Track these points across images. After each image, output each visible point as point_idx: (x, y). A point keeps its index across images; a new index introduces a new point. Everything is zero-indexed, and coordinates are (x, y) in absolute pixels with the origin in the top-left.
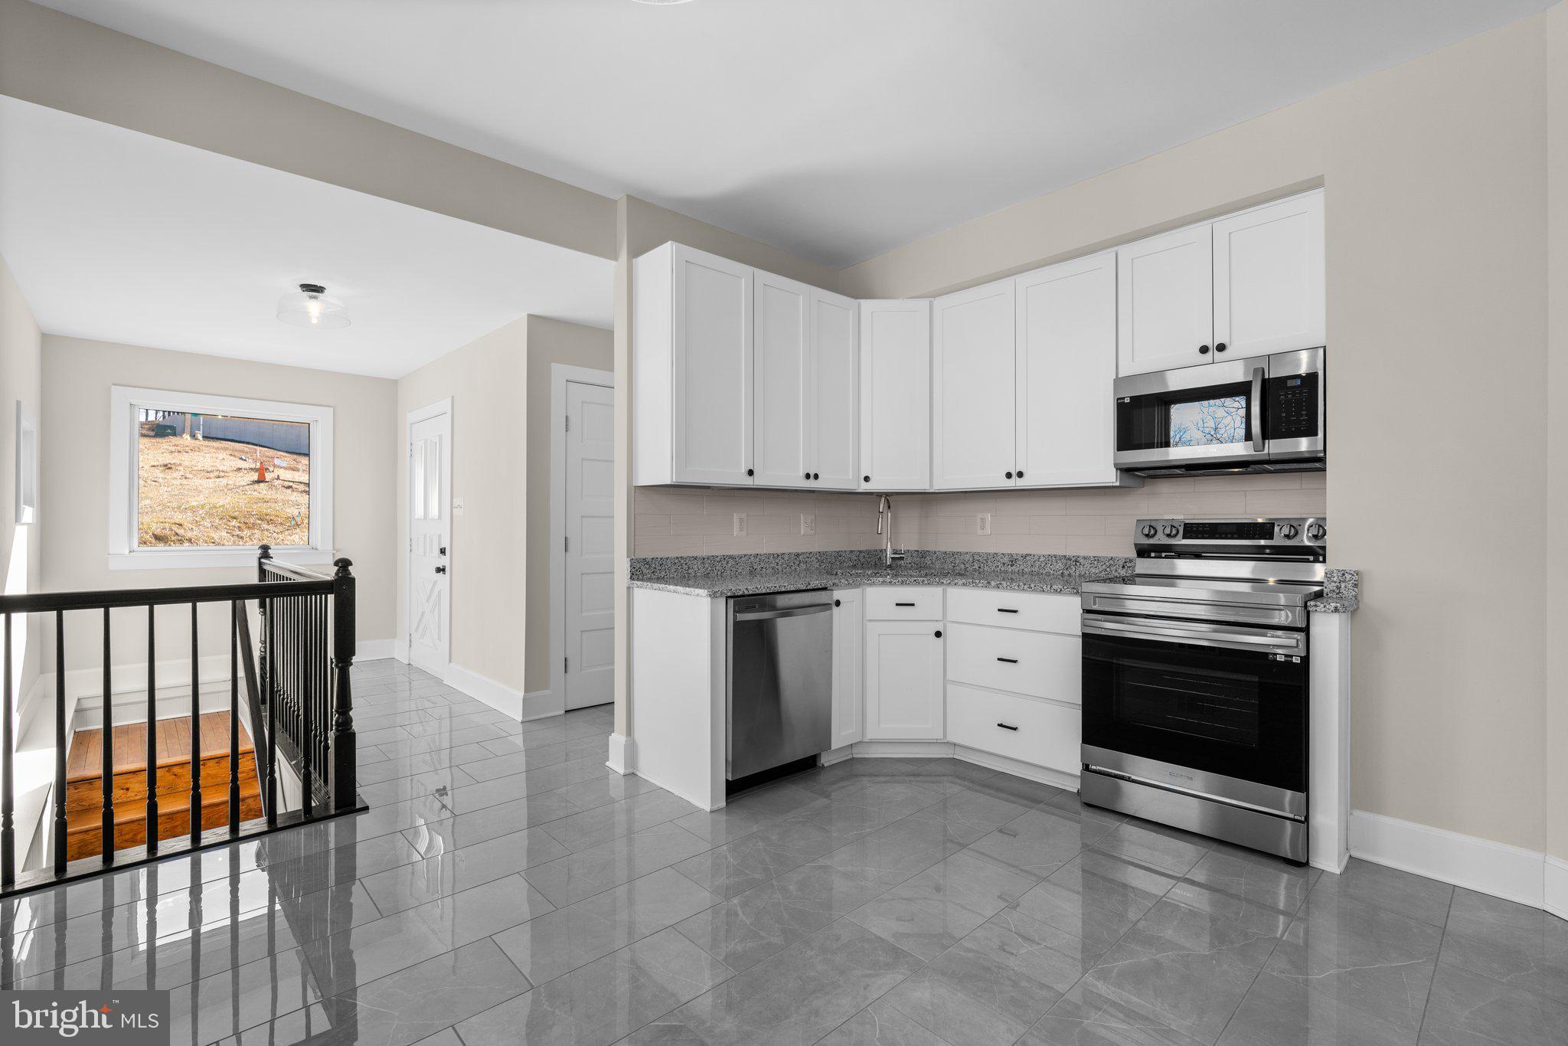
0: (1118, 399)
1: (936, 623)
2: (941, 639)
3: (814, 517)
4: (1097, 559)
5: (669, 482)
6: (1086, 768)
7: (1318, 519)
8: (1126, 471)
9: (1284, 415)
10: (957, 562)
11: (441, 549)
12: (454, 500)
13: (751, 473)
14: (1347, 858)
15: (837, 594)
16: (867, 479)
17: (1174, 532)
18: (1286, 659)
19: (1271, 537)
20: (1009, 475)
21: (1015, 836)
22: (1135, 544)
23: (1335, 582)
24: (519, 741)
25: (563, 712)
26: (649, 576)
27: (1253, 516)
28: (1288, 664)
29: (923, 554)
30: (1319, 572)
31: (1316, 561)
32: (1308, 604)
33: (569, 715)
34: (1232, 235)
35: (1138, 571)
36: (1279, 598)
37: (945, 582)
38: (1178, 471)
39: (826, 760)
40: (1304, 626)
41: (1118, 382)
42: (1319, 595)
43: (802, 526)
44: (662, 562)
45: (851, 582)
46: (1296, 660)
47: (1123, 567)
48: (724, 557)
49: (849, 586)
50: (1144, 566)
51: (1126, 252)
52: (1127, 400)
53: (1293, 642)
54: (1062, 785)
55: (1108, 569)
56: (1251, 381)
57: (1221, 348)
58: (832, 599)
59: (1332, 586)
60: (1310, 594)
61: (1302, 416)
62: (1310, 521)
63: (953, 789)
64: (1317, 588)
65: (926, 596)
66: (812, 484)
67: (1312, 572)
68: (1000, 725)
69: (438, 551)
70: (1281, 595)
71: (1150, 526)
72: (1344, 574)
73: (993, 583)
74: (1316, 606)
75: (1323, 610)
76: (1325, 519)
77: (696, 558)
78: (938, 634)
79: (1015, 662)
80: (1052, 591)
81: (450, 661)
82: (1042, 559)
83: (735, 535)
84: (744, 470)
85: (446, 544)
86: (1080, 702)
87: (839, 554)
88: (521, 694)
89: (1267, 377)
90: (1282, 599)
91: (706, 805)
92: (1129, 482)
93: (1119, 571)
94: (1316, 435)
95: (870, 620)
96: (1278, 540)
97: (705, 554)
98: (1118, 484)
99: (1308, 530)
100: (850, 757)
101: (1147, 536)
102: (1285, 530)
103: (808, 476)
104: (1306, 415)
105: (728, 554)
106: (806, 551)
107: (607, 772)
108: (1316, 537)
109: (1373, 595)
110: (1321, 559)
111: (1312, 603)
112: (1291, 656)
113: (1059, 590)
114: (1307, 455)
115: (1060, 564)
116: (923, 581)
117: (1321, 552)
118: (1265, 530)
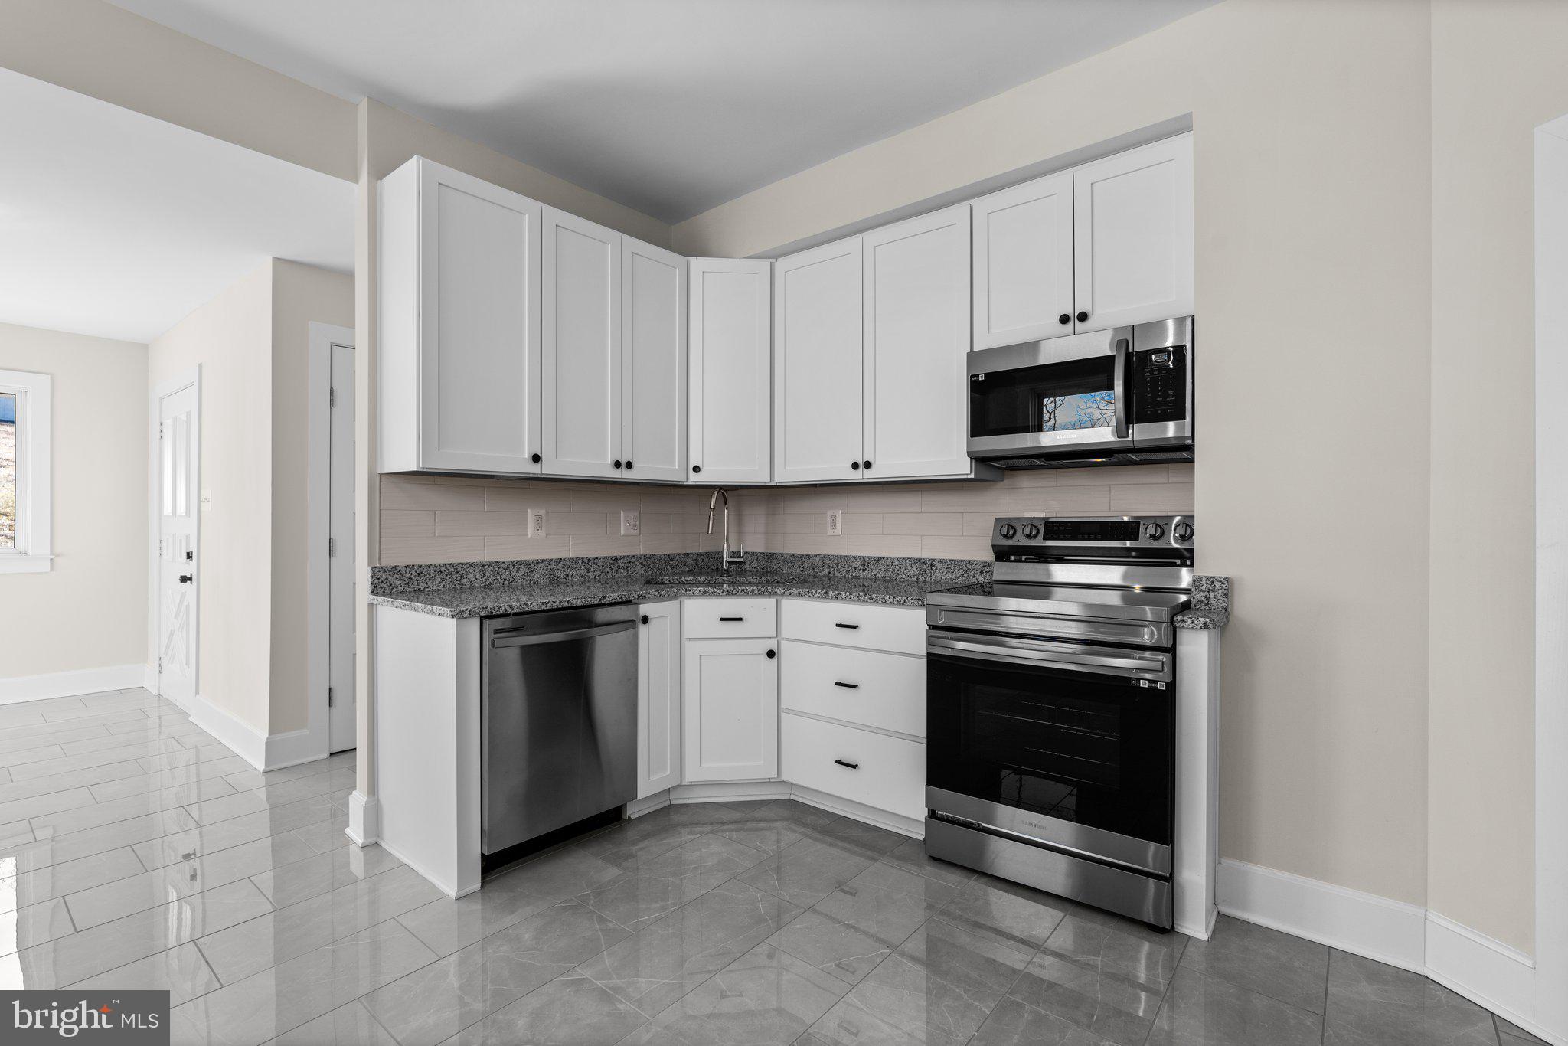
0: (972, 376)
1: (769, 640)
2: (774, 660)
3: (637, 514)
4: (954, 562)
5: (414, 468)
6: (932, 814)
7: (1185, 517)
8: (980, 460)
9: (1149, 395)
10: (806, 566)
11: (188, 554)
12: (202, 492)
13: (536, 458)
14: (1215, 913)
15: (644, 609)
16: (696, 469)
17: (1034, 532)
18: (1151, 685)
19: (1136, 539)
20: (855, 466)
21: (854, 895)
22: (993, 546)
23: (1204, 591)
24: (262, 794)
25: (326, 755)
26: (400, 588)
27: (1118, 514)
28: (1152, 691)
29: (769, 557)
30: (1185, 578)
31: (1183, 565)
32: (1175, 619)
33: (336, 758)
34: (1096, 186)
35: (996, 577)
36: (1145, 611)
37: (778, 592)
38: (1038, 462)
39: (632, 812)
40: (1170, 646)
41: (973, 357)
42: (1186, 607)
43: (622, 523)
44: (421, 570)
45: (663, 593)
46: (1162, 687)
47: (982, 572)
48: (513, 563)
49: (661, 598)
50: (1004, 571)
51: (981, 205)
52: (981, 378)
53: (1158, 665)
54: (908, 831)
55: (965, 575)
56: (1114, 355)
57: (1083, 317)
58: (637, 614)
59: (1200, 596)
60: (1177, 605)
61: (1168, 396)
62: (1177, 519)
63: (787, 837)
64: (1183, 598)
65: (756, 609)
66: (623, 474)
67: (1178, 578)
68: (839, 762)
69: (185, 556)
70: (1147, 608)
71: (1009, 525)
72: (1213, 582)
73: (831, 593)
74: (1183, 621)
75: (1191, 626)
76: (1193, 517)
77: (472, 565)
78: (771, 654)
79: (854, 687)
80: (895, 602)
81: (197, 692)
82: (896, 563)
83: (529, 536)
84: (526, 455)
85: (193, 549)
86: (924, 735)
87: (670, 558)
88: (264, 734)
89: (1131, 351)
90: (1149, 613)
91: (450, 889)
92: (986, 474)
93: (977, 576)
94: (1184, 418)
95: (690, 639)
96: (1144, 542)
97: (486, 559)
98: (972, 476)
99: (1175, 529)
100: (667, 803)
101: (1006, 536)
102: (1151, 531)
103: (618, 464)
104: (1173, 395)
105: (519, 559)
106: (626, 554)
107: (347, 841)
108: (1183, 538)
109: (1246, 606)
110: (1188, 563)
111: (1179, 618)
112: (1156, 682)
113: (902, 602)
114: (1174, 442)
115: (915, 569)
116: (753, 590)
117: (1186, 554)
118: (1129, 529)
